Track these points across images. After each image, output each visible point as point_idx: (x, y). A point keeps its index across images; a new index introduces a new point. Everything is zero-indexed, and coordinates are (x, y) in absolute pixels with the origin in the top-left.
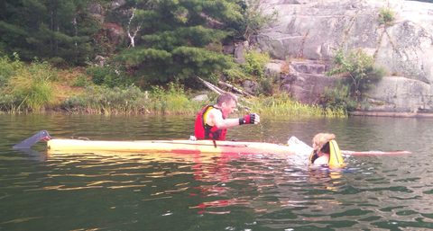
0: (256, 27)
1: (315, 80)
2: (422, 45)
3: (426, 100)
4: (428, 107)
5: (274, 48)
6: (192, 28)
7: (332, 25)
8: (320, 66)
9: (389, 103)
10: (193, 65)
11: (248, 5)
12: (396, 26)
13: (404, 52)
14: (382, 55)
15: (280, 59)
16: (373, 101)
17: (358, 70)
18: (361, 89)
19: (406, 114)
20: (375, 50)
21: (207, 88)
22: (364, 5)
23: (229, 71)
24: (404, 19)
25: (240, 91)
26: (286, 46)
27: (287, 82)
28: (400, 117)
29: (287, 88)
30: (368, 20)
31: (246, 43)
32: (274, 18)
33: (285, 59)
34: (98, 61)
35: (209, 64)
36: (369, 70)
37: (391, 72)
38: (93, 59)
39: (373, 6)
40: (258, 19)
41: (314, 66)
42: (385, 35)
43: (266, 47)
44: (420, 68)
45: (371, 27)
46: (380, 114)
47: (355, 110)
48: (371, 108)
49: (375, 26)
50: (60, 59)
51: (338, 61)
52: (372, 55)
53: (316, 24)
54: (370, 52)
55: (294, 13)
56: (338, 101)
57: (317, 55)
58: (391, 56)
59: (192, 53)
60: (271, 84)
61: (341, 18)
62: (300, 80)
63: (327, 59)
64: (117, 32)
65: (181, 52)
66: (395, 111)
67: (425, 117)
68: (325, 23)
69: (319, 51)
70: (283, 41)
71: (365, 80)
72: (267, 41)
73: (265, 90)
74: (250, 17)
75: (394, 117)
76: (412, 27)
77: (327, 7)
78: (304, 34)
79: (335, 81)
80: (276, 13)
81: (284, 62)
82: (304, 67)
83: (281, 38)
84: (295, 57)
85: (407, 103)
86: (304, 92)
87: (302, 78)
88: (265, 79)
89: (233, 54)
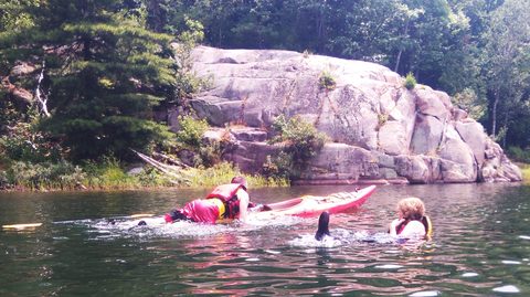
1: (256, 149)
2: (362, 110)
3: (366, 167)
4: (368, 174)
5: (212, 114)
6: (122, 96)
7: (273, 89)
8: (261, 133)
9: (331, 171)
10: (126, 135)
11: (180, 65)
12: (337, 90)
13: (345, 118)
14: (324, 121)
15: (218, 126)
16: (317, 169)
18: (304, 157)
19: (348, 181)
20: (316, 116)
21: (141, 160)
22: (305, 67)
23: (165, 141)
24: (343, 84)
25: (177, 162)
26: (225, 112)
27: (228, 152)
28: (342, 184)
29: (228, 158)
30: (309, 83)
33: (224, 127)
35: (143, 134)
36: (310, 137)
37: (333, 139)
39: (314, 68)
40: (191, 82)
41: (256, 133)
42: (326, 99)
43: (203, 114)
44: (360, 134)
45: (313, 91)
46: (323, 182)
47: (299, 179)
48: (314, 176)
49: (316, 89)
51: (279, 129)
52: (314, 121)
53: (256, 87)
54: (311, 118)
55: (232, 75)
56: (281, 170)
57: (258, 121)
58: (332, 122)
59: (125, 123)
60: (211, 154)
61: (282, 81)
62: (242, 150)
63: (268, 125)
65: (111, 122)
66: (337, 179)
68: (266, 89)
69: (260, 117)
70: (221, 106)
72: (205, 107)
73: (204, 161)
74: (183, 80)
76: (353, 92)
77: (267, 69)
78: (244, 98)
79: (278, 150)
80: (211, 76)
81: (224, 130)
82: (244, 136)
83: (218, 103)
84: (235, 124)
85: (349, 170)
86: (246, 162)
87: (242, 147)
88: (204, 149)
89: (166, 120)
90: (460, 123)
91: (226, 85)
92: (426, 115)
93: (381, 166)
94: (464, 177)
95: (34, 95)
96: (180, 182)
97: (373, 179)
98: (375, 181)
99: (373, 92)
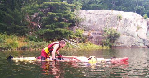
0: (79, 21)
1: (99, 37)
2: (131, 26)
3: (134, 42)
4: (134, 45)
5: (85, 28)
6: (60, 23)
7: (103, 20)
8: (100, 33)
9: (122, 44)
10: (61, 34)
11: (76, 15)
12: (123, 20)
13: (126, 28)
14: (119, 29)
16: (117, 43)
17: (112, 34)
18: (113, 40)
19: (128, 47)
20: (117, 27)
22: (112, 14)
23: (71, 35)
24: (125, 18)
25: (75, 41)
26: (89, 27)
27: (90, 38)
28: (126, 48)
29: (90, 40)
30: (114, 18)
31: (76, 26)
32: (85, 18)
34: (29, 34)
35: (66, 33)
36: (116, 34)
37: (122, 34)
38: (28, 33)
39: (115, 14)
40: (79, 19)
41: (98, 33)
42: (120, 22)
43: (82, 28)
44: (131, 32)
45: (115, 20)
46: (120, 47)
47: (112, 46)
48: (117, 45)
49: (116, 20)
50: (18, 33)
51: (106, 31)
52: (116, 29)
53: (98, 20)
54: (115, 28)
55: (91, 17)
56: (107, 44)
57: (99, 30)
58: (122, 29)
59: (61, 30)
60: (85, 39)
61: (105, 18)
62: (94, 38)
63: (102, 31)
64: (35, 24)
65: (57, 30)
66: (124, 46)
67: (134, 48)
68: (101, 20)
69: (99, 28)
70: (88, 26)
71: (114, 37)
72: (83, 26)
73: (83, 41)
74: (77, 18)
75: (124, 48)
76: (128, 20)
77: (101, 15)
78: (94, 23)
79: (105, 38)
80: (85, 17)
81: (88, 32)
82: (95, 33)
83: (86, 25)
84: (92, 30)
85: (128, 43)
86: (95, 41)
87: (95, 37)
88: (83, 38)
89: (72, 30)
91: (89, 20)
93: (138, 42)
95: (37, 24)
96: (76, 47)
97: (136, 46)
98: (137, 47)
99: (134, 20)
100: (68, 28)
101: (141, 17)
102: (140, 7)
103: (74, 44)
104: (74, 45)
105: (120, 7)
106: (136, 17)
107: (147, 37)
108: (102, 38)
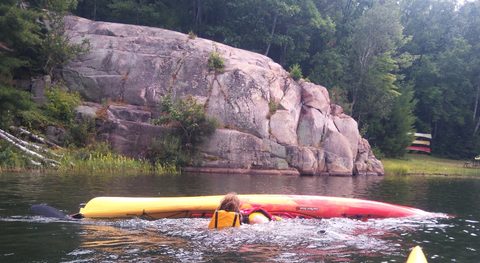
0: (60, 58)
1: (140, 129)
2: (253, 97)
3: (259, 156)
4: (261, 164)
5: (86, 86)
7: (158, 65)
8: (145, 113)
9: (223, 158)
11: (49, 29)
12: (226, 74)
13: (236, 103)
14: (214, 105)
15: (94, 101)
16: (206, 155)
17: (189, 120)
18: (193, 142)
19: (240, 170)
20: (206, 98)
22: (191, 47)
23: (25, 113)
24: (235, 67)
25: (42, 139)
26: (102, 86)
27: (106, 131)
28: (234, 173)
29: (105, 138)
30: (197, 64)
31: (48, 78)
32: (85, 48)
33: (100, 102)
36: (202, 120)
37: (223, 124)
39: (201, 49)
41: (138, 112)
42: (215, 82)
43: (74, 86)
44: (252, 121)
45: (201, 73)
46: (213, 170)
47: (188, 166)
48: (204, 163)
49: (205, 72)
51: (166, 108)
52: (203, 103)
53: (138, 63)
54: (201, 100)
55: (111, 47)
56: (169, 155)
57: (141, 99)
58: (223, 107)
60: (85, 131)
61: (167, 58)
62: (123, 129)
63: (152, 105)
66: (229, 167)
67: (259, 174)
68: (148, 64)
69: (143, 94)
70: (98, 79)
71: (197, 132)
72: (77, 78)
73: (76, 139)
74: (52, 46)
75: (228, 173)
76: (243, 77)
77: (150, 44)
78: (124, 72)
79: (163, 132)
81: (101, 107)
82: (125, 113)
83: (93, 75)
84: (114, 101)
85: (241, 158)
86: (126, 144)
87: (123, 126)
88: (75, 126)
89: (29, 90)
90: (337, 118)
91: (104, 56)
92: (310, 107)
93: (273, 156)
94: (346, 170)
96: (43, 162)
97: (265, 168)
98: (267, 171)
99: (263, 79)
100: (10, 80)
101: (283, 71)
102: (282, 39)
103: (33, 151)
104: (33, 153)
105: (219, 29)
106: (266, 69)
107: (298, 139)
108: (154, 132)
